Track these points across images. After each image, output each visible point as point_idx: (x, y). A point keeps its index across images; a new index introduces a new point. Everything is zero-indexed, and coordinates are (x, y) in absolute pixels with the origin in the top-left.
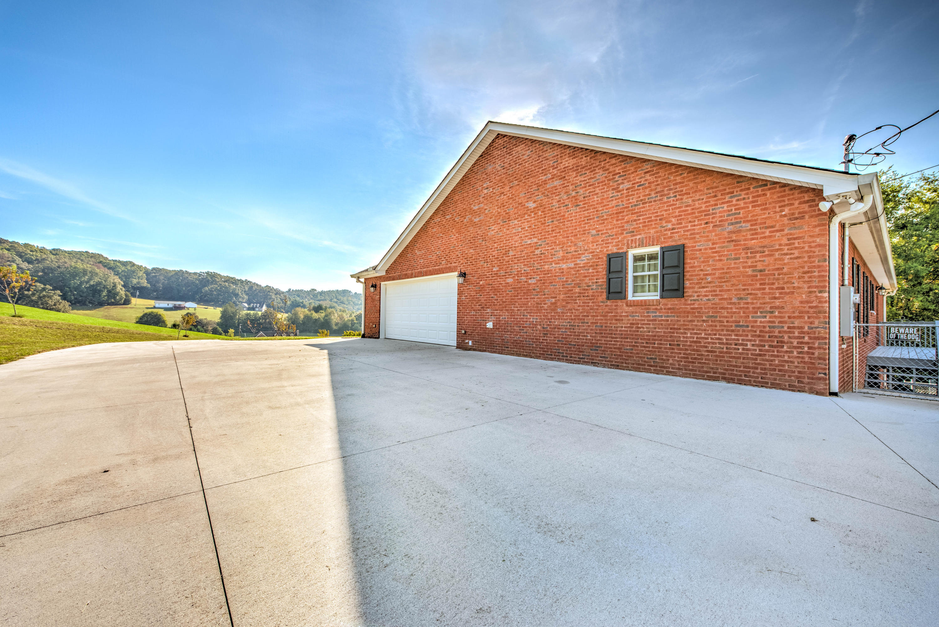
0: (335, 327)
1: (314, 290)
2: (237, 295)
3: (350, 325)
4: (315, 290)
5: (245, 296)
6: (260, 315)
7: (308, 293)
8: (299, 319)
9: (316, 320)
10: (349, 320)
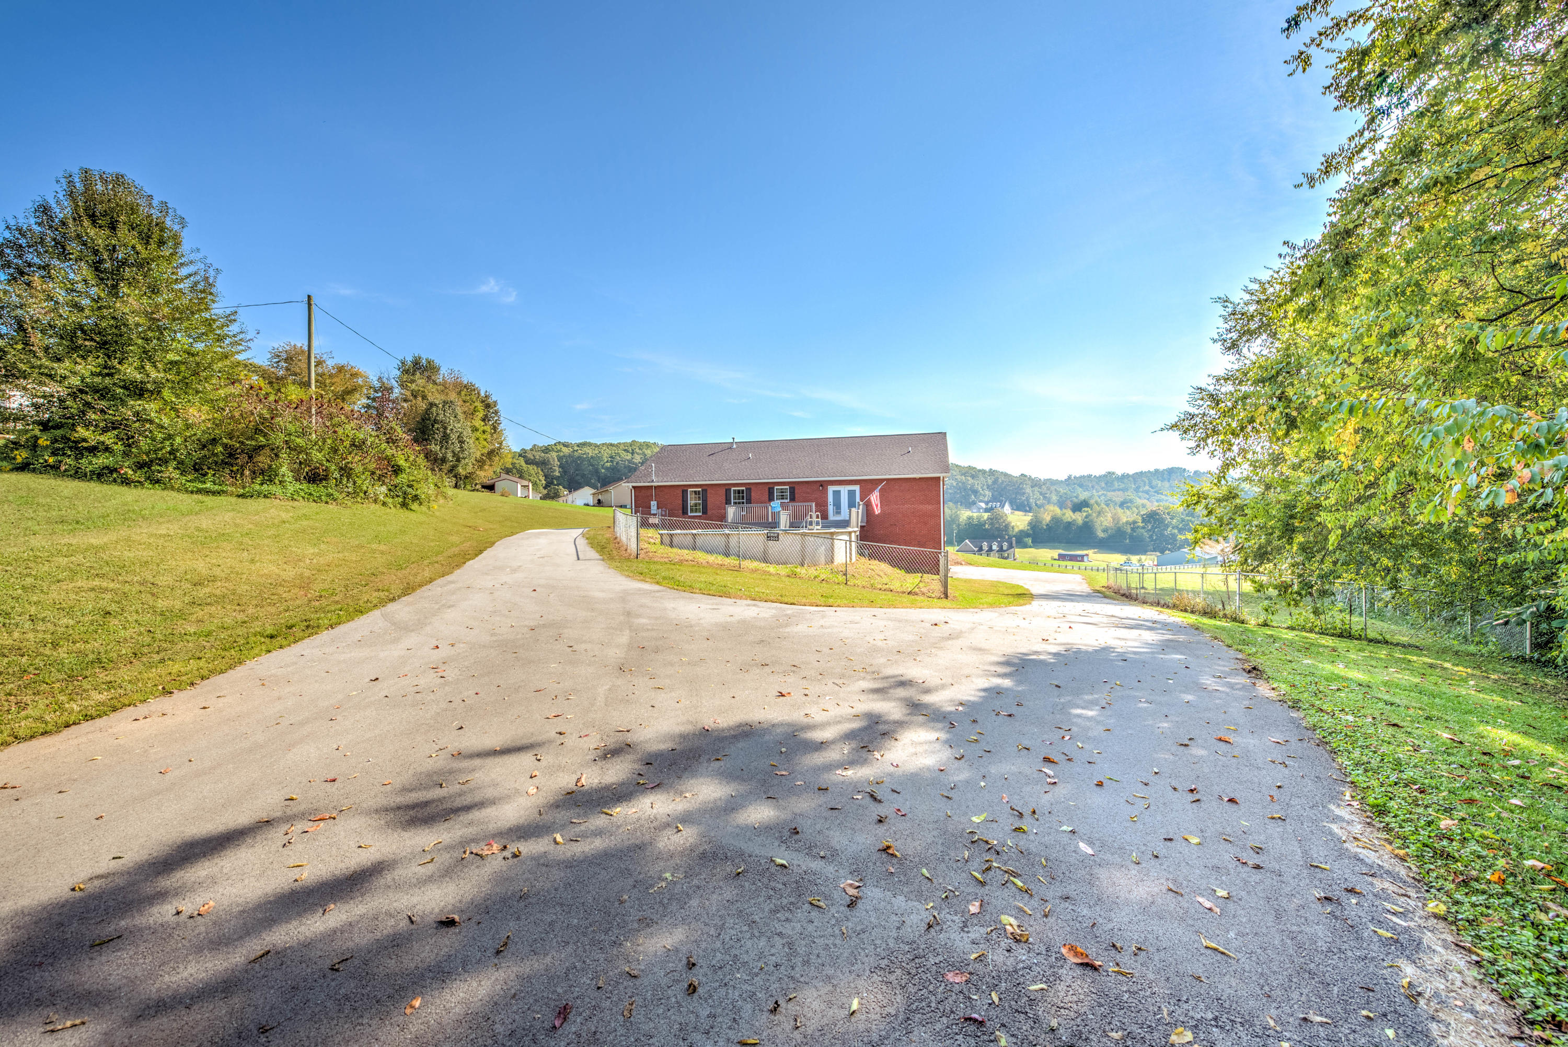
0: (1101, 534)
1: (1110, 474)
2: (975, 492)
3: (1129, 531)
4: (1114, 473)
5: (987, 493)
6: (986, 518)
7: (1099, 479)
8: (1041, 522)
9: (1069, 523)
10: (1127, 523)
